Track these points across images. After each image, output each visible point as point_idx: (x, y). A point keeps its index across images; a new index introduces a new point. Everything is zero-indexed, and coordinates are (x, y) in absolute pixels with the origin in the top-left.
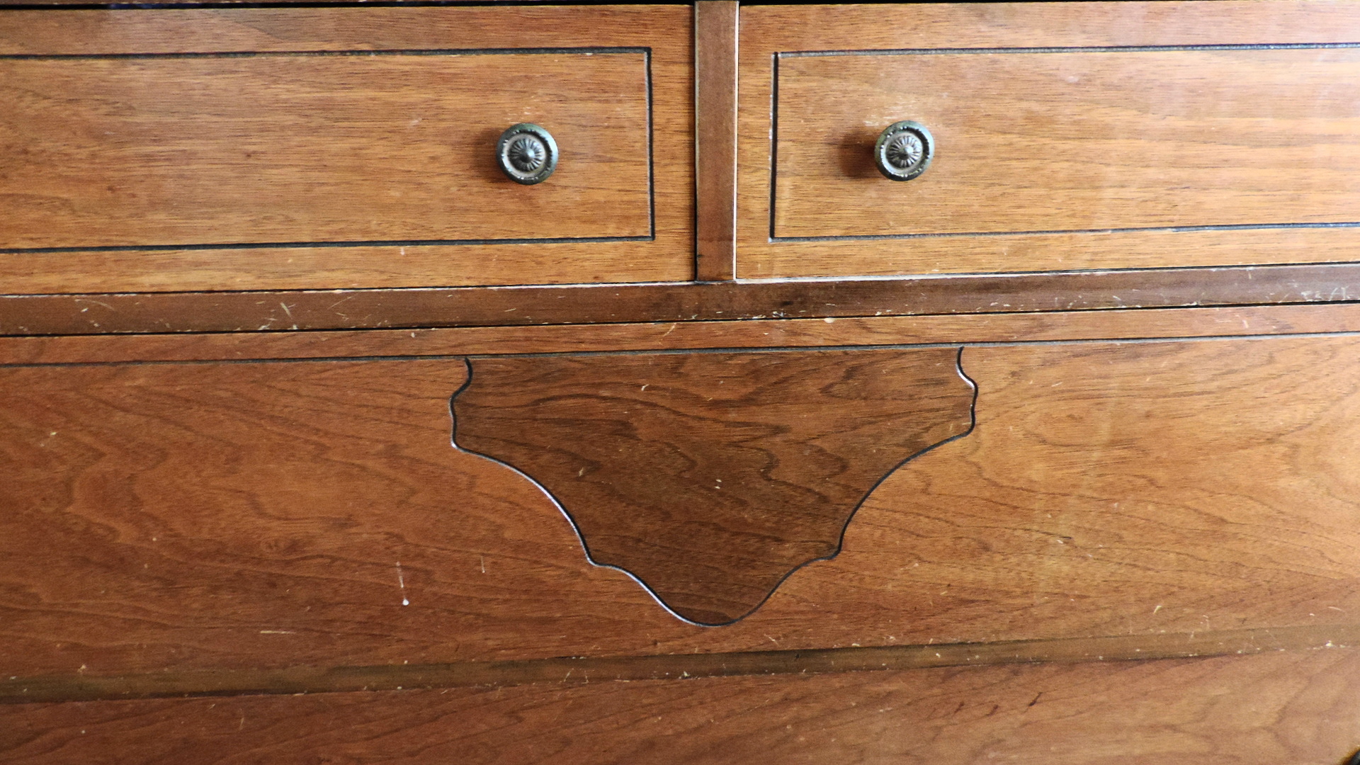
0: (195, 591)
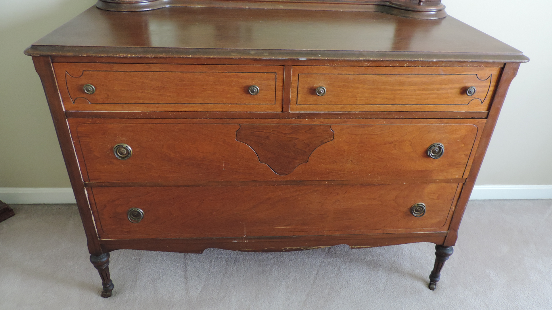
0: (184, 166)
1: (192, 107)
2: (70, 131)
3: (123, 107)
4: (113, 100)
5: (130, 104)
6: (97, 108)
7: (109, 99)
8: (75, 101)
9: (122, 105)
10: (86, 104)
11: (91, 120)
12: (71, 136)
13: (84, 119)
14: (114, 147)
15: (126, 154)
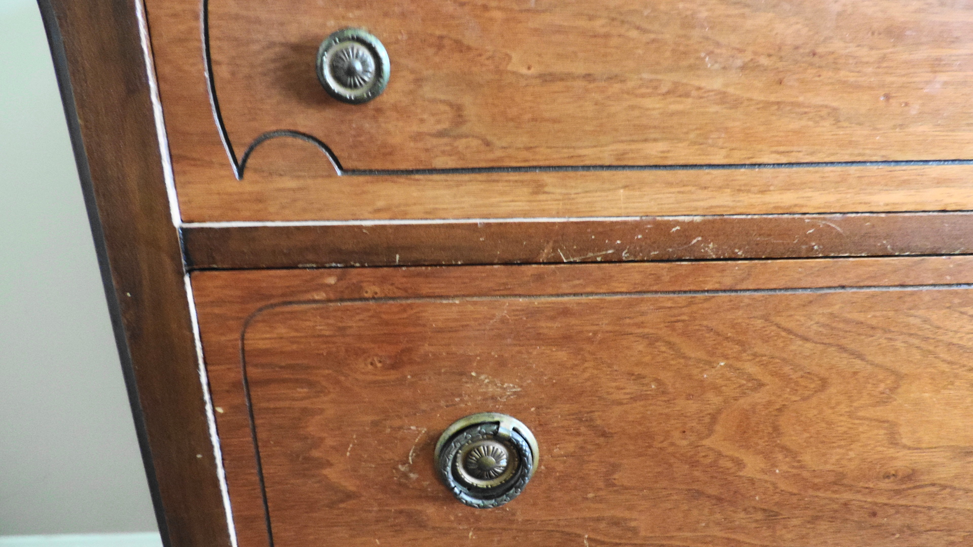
0: (795, 522)
1: (940, 182)
2: (203, 349)
3: (539, 189)
4: (488, 144)
5: (581, 173)
6: (380, 204)
7: (461, 144)
8: (250, 161)
9: (527, 176)
10: (315, 177)
11: (332, 280)
12: (204, 380)
13: (296, 272)
14: (446, 436)
15: (504, 471)
